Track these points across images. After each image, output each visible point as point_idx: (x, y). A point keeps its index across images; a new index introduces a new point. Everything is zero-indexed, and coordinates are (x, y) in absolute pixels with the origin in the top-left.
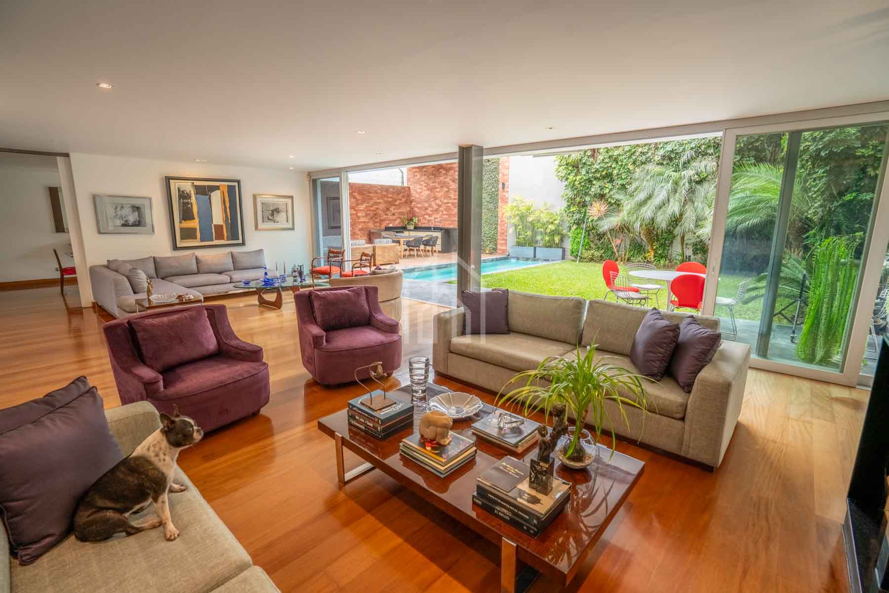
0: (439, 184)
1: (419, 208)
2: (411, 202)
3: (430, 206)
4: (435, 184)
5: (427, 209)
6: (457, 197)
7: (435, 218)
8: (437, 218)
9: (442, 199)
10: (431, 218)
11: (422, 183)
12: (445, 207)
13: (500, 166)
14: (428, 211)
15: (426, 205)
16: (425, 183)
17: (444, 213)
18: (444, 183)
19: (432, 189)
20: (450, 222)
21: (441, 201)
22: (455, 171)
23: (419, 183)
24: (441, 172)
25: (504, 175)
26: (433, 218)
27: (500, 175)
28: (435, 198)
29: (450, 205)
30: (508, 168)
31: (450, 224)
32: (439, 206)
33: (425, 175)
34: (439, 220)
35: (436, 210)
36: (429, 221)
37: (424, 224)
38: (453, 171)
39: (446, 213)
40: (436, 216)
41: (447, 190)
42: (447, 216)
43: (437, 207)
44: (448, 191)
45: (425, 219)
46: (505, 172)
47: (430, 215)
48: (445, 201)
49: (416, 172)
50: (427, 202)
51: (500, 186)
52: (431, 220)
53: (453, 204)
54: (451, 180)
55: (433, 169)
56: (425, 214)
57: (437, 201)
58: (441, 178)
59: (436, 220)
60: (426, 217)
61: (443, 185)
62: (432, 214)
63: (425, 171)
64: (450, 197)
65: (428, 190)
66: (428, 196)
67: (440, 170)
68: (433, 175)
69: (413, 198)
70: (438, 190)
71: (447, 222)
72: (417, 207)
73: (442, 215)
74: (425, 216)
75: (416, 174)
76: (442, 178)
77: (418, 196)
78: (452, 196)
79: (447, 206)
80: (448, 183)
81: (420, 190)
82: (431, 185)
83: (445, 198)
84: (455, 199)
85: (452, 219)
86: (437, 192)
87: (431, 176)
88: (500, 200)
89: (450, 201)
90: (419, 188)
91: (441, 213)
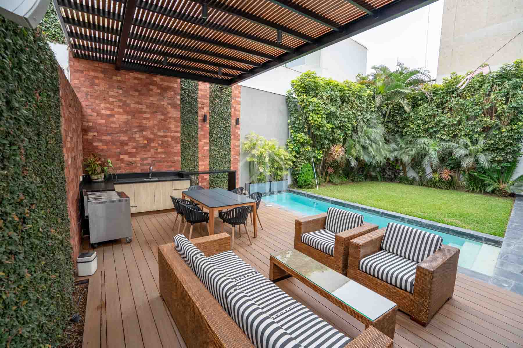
0: (148, 107)
1: (106, 143)
2: (85, 131)
3: (132, 139)
4: (140, 106)
5: (127, 144)
6: (179, 129)
7: (142, 159)
8: (146, 159)
9: (155, 131)
10: (134, 159)
11: (112, 100)
12: (160, 142)
13: (233, 101)
14: (126, 148)
15: (124, 138)
16: (120, 101)
17: (159, 150)
18: (158, 107)
19: (135, 113)
20: (170, 164)
21: (152, 133)
22: (175, 94)
23: (104, 99)
24: (152, 90)
25: (236, 110)
26: (138, 159)
27: (233, 110)
28: (142, 128)
29: (170, 139)
30: (239, 104)
31: (171, 166)
32: (150, 140)
33: (120, 88)
34: (149, 161)
35: (145, 147)
36: (130, 164)
37: (119, 168)
38: (173, 93)
39: (163, 150)
40: (145, 156)
41: (163, 117)
42: (163, 156)
43: (146, 142)
44: (165, 120)
45: (122, 160)
46: (238, 107)
47: (131, 154)
48: (161, 134)
49: (97, 78)
50: (125, 132)
51: (233, 122)
52: (135, 162)
53: (173, 138)
54: (169, 104)
55: (136, 81)
56: (120, 153)
57: (144, 133)
58: (151, 99)
59: (145, 162)
60: (126, 157)
61: (156, 109)
62: (137, 153)
63: (119, 81)
64: (169, 129)
65: (127, 113)
66: (126, 123)
67: (151, 87)
68: (136, 90)
69: (91, 124)
70: (148, 116)
71: (165, 164)
72: (101, 141)
73: (156, 153)
74: (122, 157)
75: (96, 81)
76: (154, 99)
77: (104, 121)
78: (172, 126)
79: (163, 141)
80: (166, 109)
81: (108, 112)
82: (132, 105)
83: (159, 130)
84: (177, 132)
85: (172, 159)
86: (146, 118)
87: (132, 93)
88: (232, 137)
89: (169, 134)
90: (106, 109)
91: (152, 151)
